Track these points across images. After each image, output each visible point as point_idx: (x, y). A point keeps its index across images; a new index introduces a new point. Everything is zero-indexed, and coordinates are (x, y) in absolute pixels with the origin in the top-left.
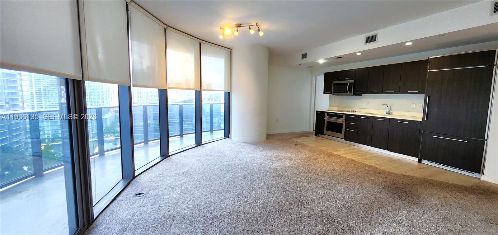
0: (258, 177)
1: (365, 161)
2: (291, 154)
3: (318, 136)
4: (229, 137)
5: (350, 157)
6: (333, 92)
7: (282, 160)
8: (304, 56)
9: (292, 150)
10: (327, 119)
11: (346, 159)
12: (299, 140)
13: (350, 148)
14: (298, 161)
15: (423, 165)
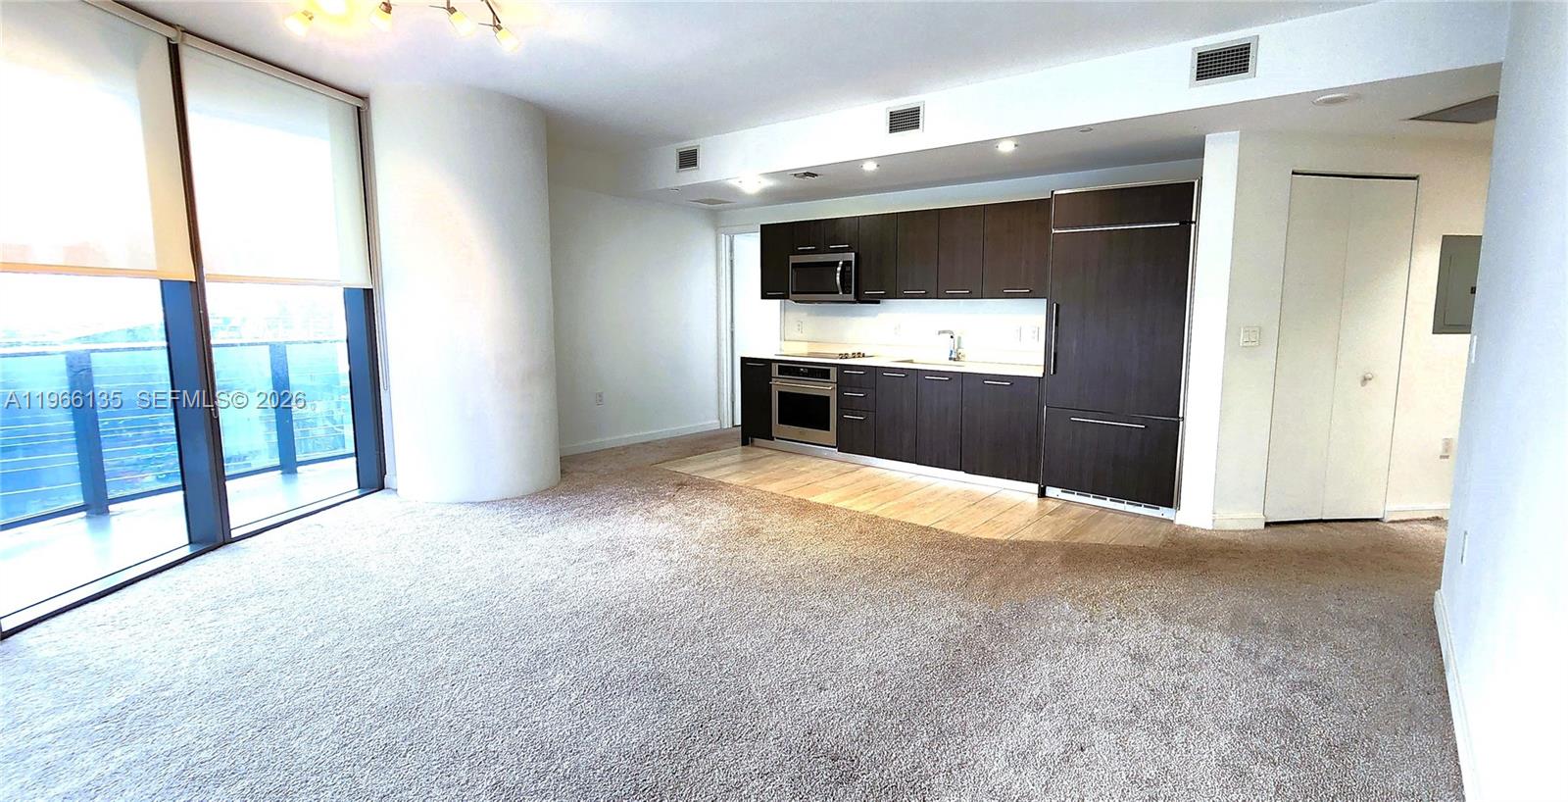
0: (537, 653)
1: (907, 515)
2: (666, 524)
3: (753, 446)
4: (382, 487)
5: (861, 508)
6: (793, 293)
7: (632, 554)
8: (688, 159)
9: (667, 509)
10: (779, 384)
11: (853, 516)
12: (691, 468)
13: (856, 475)
14: (695, 548)
15: (1049, 503)
